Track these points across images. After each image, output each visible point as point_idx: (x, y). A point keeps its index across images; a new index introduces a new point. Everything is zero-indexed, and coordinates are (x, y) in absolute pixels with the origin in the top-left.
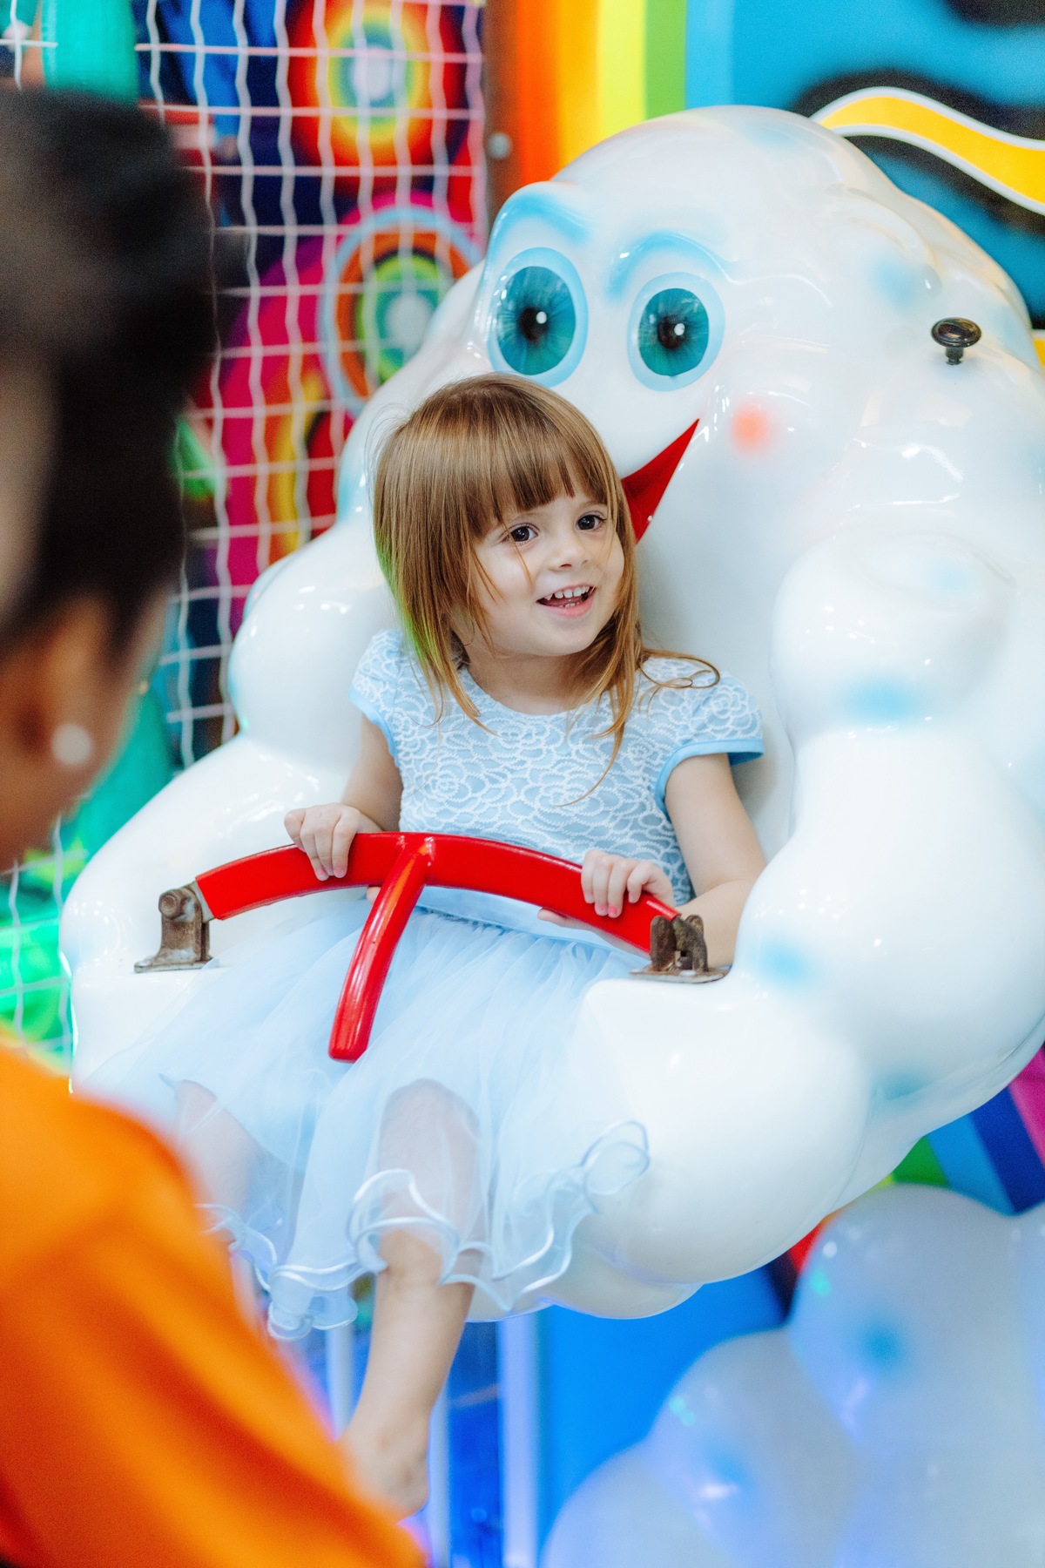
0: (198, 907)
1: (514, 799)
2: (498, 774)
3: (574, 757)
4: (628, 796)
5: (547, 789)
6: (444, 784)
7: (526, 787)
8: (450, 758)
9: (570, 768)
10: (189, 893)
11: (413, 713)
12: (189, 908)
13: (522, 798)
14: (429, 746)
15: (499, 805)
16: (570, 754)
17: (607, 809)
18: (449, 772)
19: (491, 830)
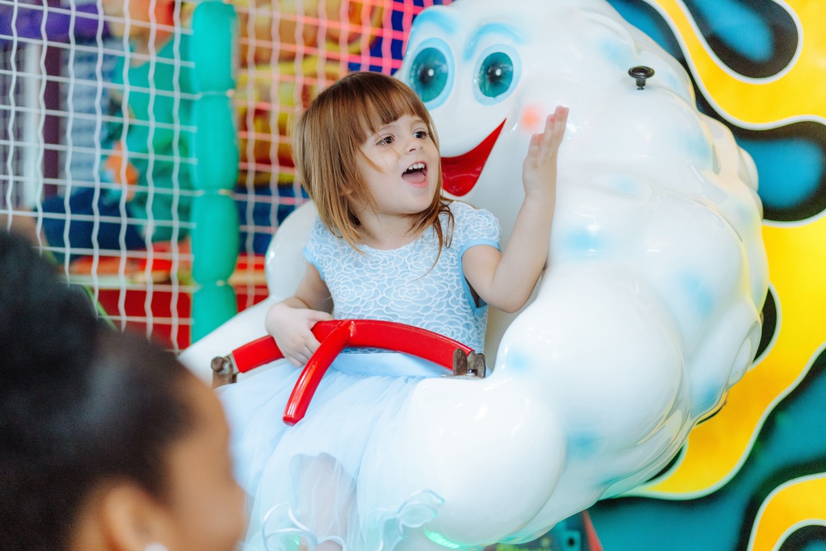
0: (231, 366)
1: (380, 296)
2: (370, 284)
3: (409, 269)
4: (442, 288)
5: (397, 289)
6: (344, 293)
7: (385, 289)
8: (346, 279)
9: (408, 275)
10: (227, 359)
11: (328, 256)
12: (226, 366)
13: (384, 295)
14: (336, 273)
15: (372, 300)
16: (407, 268)
17: (431, 296)
18: (346, 286)
19: (370, 315)
